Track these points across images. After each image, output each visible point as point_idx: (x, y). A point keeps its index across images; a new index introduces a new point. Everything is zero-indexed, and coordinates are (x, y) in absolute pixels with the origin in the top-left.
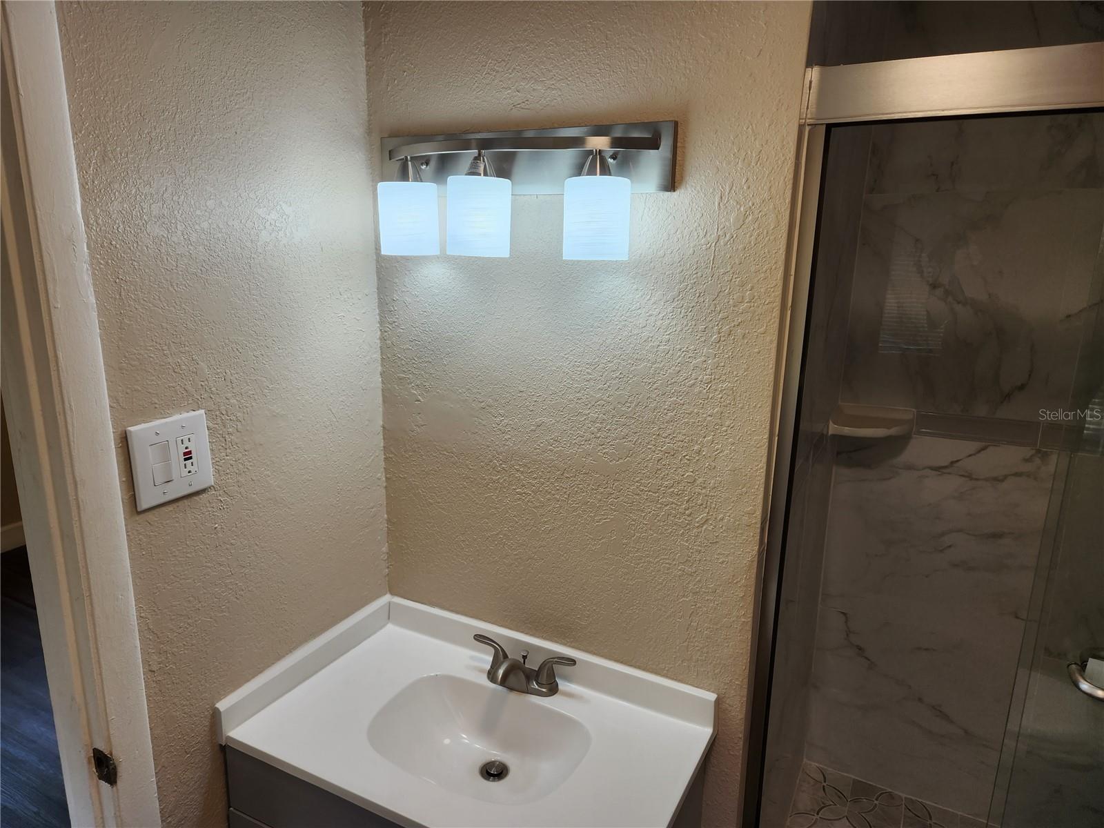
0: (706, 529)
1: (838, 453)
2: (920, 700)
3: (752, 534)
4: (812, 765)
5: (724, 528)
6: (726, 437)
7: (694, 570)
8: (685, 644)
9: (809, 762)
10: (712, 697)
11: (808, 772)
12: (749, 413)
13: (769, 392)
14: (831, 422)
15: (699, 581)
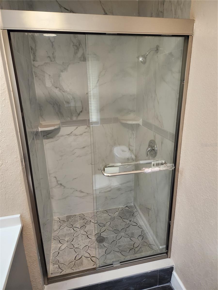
0: (3, 167)
1: (44, 136)
2: (77, 191)
3: (18, 164)
4: (56, 218)
5: (9, 164)
6: (1, 136)
7: (2, 180)
8: (6, 204)
9: (55, 217)
10: (19, 215)
11: (55, 220)
12: (7, 126)
13: (12, 118)
14: (39, 128)
15: (5, 183)
